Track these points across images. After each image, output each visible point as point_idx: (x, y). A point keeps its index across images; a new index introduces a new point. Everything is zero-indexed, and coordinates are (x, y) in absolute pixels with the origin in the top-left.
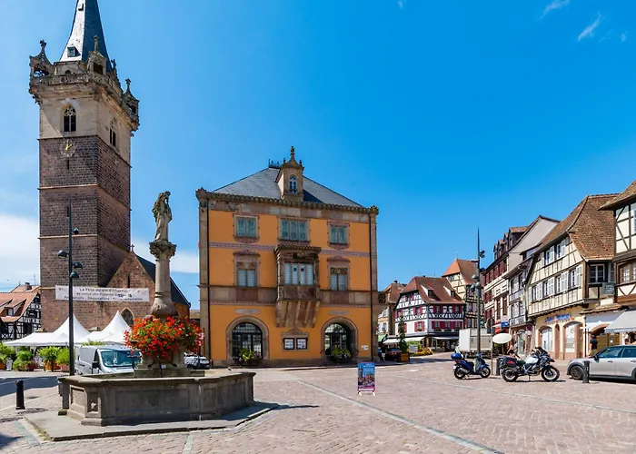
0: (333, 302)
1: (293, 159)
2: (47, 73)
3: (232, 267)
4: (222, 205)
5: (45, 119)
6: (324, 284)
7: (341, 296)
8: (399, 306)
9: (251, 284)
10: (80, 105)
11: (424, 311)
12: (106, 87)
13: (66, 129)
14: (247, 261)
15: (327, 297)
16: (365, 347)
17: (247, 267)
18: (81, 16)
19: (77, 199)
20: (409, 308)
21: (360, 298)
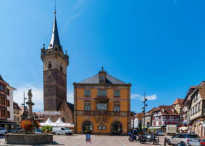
0: (114, 115)
1: (102, 70)
2: (45, 53)
3: (83, 105)
4: (80, 87)
5: (44, 65)
6: (111, 110)
7: (117, 113)
8: (154, 116)
9: (89, 110)
10: (52, 60)
11: (162, 118)
12: (58, 54)
13: (49, 68)
14: (88, 103)
15: (112, 114)
16: (125, 130)
17: (87, 105)
18: (53, 35)
19: (52, 87)
20: (157, 117)
21: (124, 114)
